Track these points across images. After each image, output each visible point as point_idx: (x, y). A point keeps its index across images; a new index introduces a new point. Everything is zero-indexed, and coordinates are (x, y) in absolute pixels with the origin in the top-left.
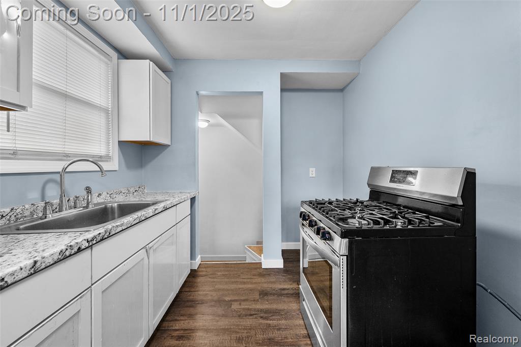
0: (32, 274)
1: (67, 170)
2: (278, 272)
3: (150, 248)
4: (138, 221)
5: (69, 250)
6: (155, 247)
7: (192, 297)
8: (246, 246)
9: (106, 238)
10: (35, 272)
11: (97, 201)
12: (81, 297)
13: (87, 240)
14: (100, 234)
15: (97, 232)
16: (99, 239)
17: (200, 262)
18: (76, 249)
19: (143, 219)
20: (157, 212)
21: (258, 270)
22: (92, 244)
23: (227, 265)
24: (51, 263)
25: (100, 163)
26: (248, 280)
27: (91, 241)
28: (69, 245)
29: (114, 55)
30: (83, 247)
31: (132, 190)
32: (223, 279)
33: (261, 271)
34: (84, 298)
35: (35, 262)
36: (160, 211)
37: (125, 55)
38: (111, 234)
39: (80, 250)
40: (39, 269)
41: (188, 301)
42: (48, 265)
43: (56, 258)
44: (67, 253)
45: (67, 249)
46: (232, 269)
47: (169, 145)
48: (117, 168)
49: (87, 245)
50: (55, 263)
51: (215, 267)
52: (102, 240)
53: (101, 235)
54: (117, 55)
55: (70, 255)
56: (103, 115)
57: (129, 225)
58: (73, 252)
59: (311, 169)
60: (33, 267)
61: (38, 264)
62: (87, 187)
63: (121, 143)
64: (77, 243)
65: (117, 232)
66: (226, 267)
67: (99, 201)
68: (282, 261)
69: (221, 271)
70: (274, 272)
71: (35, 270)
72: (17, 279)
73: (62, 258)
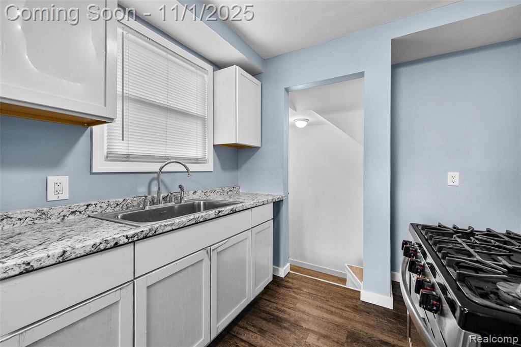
0: (60, 263)
1: (163, 170)
2: (382, 313)
3: (213, 250)
4: (194, 222)
5: (104, 244)
6: (219, 250)
7: (269, 309)
8: (346, 265)
9: (150, 236)
10: (64, 261)
11: (190, 197)
12: (121, 289)
13: (127, 236)
14: (143, 231)
15: (138, 230)
16: (142, 236)
17: (289, 270)
18: (112, 244)
19: (201, 220)
20: (221, 214)
21: (354, 301)
22: (132, 241)
23: (317, 283)
24: (82, 254)
25: (187, 165)
26: (337, 311)
27: (131, 237)
28: (105, 239)
29: (210, 68)
30: (121, 243)
31: (226, 189)
32: (308, 298)
33: (358, 304)
34: (124, 290)
35: (64, 252)
36: (226, 213)
37: (218, 66)
38: (157, 233)
39: (116, 245)
40: (68, 259)
41: (264, 312)
42: (79, 255)
43: (88, 250)
44: (102, 247)
45: (101, 243)
46: (322, 289)
47: (260, 147)
48: (212, 170)
49: (126, 241)
50: (87, 255)
51: (303, 281)
52: (145, 237)
53: (144, 233)
54: (212, 67)
55: (105, 249)
56: (200, 123)
57: (182, 226)
58: (109, 246)
59: (450, 174)
60: (61, 256)
61: (67, 254)
62: (180, 185)
63: (216, 147)
64: (114, 238)
65: (164, 231)
66: (315, 285)
67: (194, 198)
68: (391, 299)
69: (308, 288)
70: (377, 311)
71: (64, 259)
72: (43, 265)
73: (97, 250)
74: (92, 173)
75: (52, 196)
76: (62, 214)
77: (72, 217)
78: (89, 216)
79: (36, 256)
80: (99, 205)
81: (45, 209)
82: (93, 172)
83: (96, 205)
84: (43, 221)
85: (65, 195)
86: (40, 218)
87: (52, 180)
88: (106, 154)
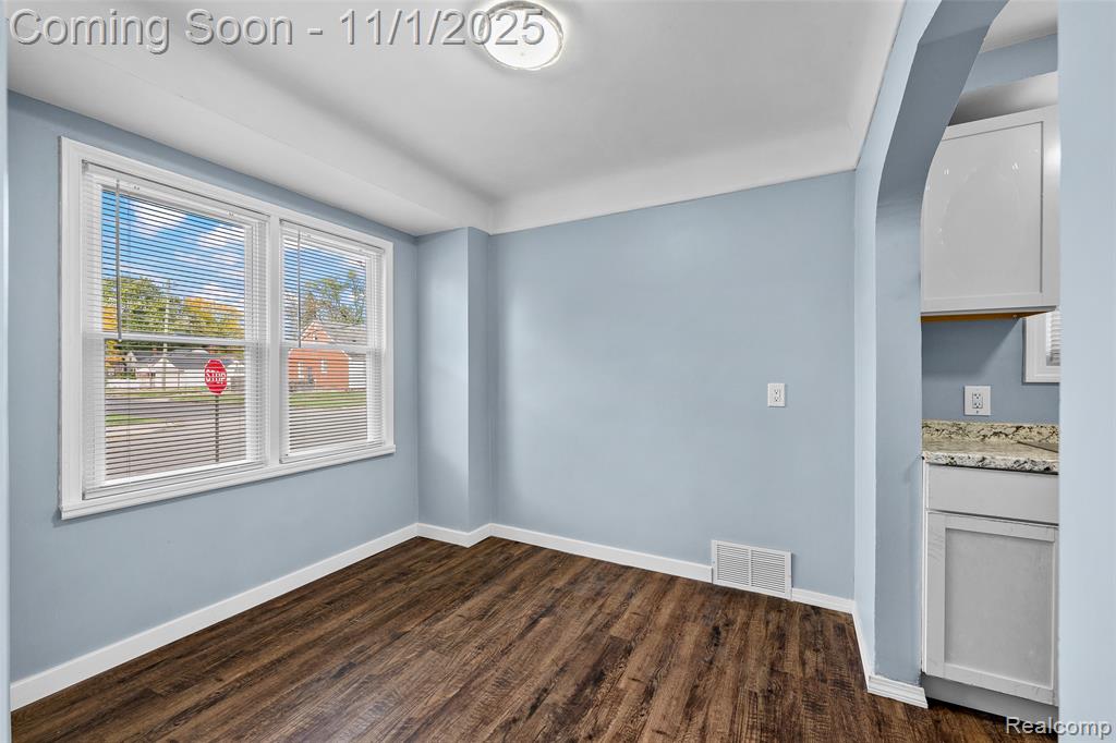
0: (978, 468)
5: (1030, 465)
18: (1042, 468)
24: (1003, 467)
28: (1033, 460)
35: (984, 459)
39: (1048, 471)
40: (987, 467)
42: (999, 467)
43: (1009, 464)
44: (1027, 467)
45: (1026, 463)
50: (1009, 470)
55: (1031, 471)
58: (1036, 468)
60: (981, 462)
61: (987, 461)
71: (982, 466)
72: (964, 464)
73: (1018, 469)
74: (1024, 383)
75: (970, 411)
76: (982, 433)
77: (994, 439)
78: (1019, 443)
79: (959, 456)
80: (1036, 430)
81: (963, 424)
82: (1027, 381)
83: (1030, 428)
84: (959, 437)
85: (986, 410)
86: (958, 434)
87: (970, 390)
88: (1049, 354)
